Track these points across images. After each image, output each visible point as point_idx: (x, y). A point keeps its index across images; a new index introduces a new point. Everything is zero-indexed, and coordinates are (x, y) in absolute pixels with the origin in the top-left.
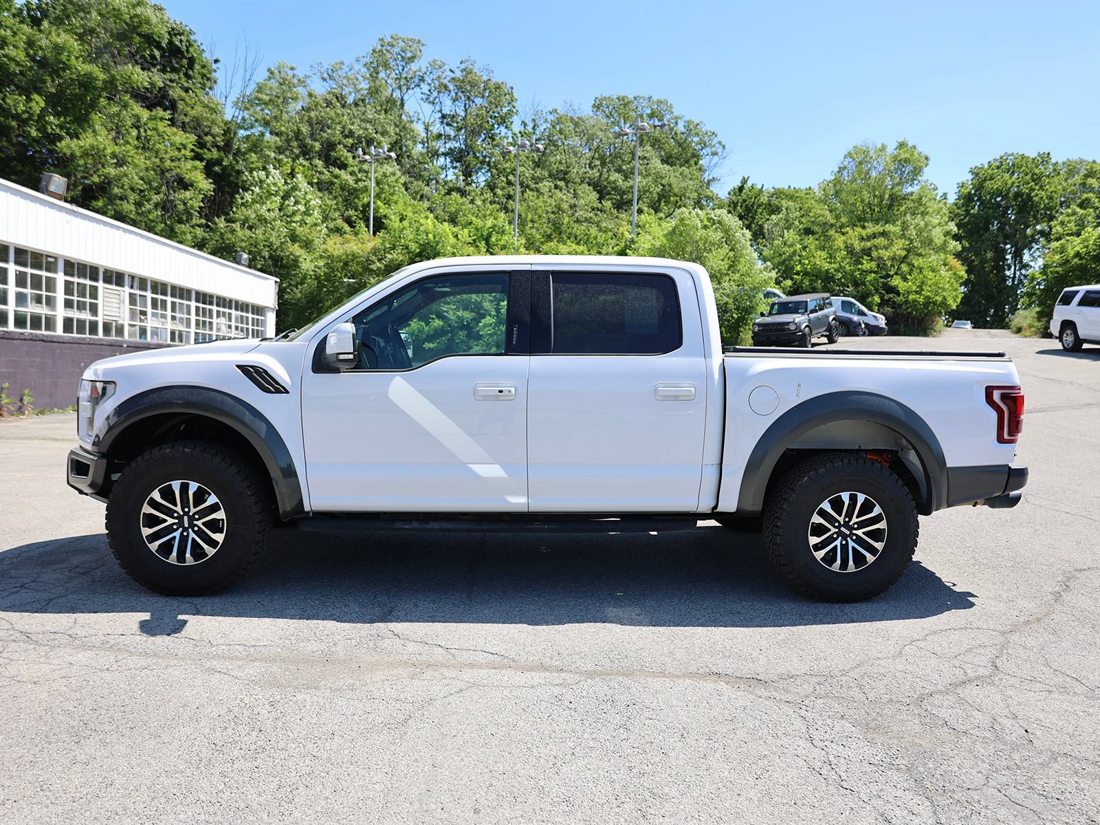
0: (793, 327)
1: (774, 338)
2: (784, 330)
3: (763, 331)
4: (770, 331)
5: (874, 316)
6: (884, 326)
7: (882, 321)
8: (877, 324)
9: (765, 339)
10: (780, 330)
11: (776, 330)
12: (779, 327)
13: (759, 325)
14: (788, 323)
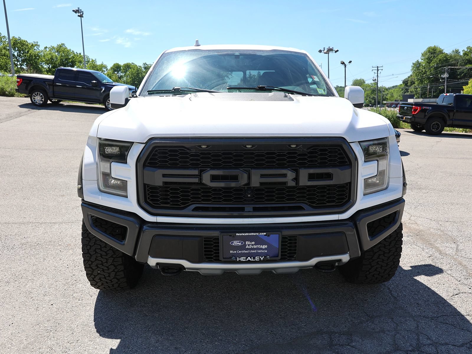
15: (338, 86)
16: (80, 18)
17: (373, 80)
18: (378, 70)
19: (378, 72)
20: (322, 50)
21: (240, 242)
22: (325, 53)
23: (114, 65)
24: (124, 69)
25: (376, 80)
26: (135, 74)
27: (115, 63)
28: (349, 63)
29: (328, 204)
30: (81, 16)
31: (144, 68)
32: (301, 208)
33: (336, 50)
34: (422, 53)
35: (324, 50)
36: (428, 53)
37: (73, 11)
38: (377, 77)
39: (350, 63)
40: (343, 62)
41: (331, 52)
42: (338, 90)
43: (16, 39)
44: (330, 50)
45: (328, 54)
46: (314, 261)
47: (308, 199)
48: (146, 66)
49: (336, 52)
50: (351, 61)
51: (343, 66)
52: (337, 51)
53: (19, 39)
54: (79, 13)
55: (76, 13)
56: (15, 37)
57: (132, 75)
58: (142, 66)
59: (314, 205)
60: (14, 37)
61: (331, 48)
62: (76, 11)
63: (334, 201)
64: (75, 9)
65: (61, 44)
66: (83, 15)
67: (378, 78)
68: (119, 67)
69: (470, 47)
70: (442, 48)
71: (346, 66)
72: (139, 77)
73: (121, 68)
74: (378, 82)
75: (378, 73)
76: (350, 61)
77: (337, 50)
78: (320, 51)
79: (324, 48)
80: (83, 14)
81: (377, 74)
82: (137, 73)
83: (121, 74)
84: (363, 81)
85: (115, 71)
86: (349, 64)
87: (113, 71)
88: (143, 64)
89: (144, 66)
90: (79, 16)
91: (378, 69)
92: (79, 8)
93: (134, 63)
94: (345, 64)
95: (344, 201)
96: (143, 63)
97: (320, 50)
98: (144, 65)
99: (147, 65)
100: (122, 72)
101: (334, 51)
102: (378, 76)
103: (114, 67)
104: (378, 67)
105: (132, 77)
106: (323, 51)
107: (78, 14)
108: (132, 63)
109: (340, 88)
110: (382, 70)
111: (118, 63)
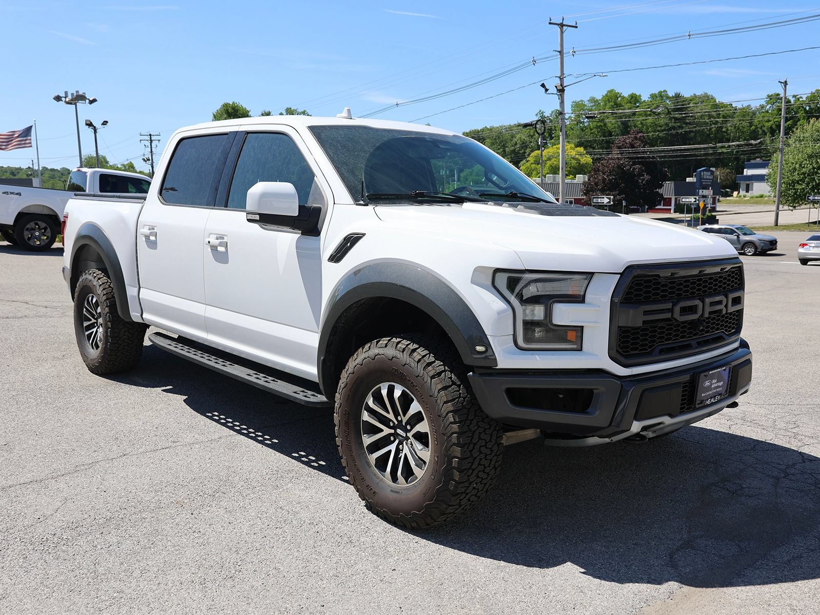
15: (47, 169)
17: (144, 159)
18: (151, 141)
19: (151, 145)
20: (61, 96)
22: (67, 103)
25: (149, 160)
28: (103, 124)
33: (91, 99)
34: (214, 114)
35: (65, 98)
36: (224, 113)
38: (150, 155)
39: (105, 124)
40: (89, 123)
41: (82, 102)
42: (47, 175)
44: (80, 98)
45: (74, 106)
49: (91, 102)
50: (107, 122)
51: (91, 130)
52: (94, 100)
61: (81, 93)
67: (154, 156)
69: (290, 108)
70: (248, 109)
71: (97, 131)
74: (154, 164)
75: (153, 146)
76: (104, 122)
77: (94, 98)
78: (58, 98)
79: (66, 93)
81: (150, 149)
84: (103, 160)
86: (103, 126)
91: (151, 138)
94: (95, 127)
97: (58, 96)
101: (87, 101)
102: (151, 152)
104: (150, 135)
106: (63, 99)
109: (51, 173)
110: (159, 140)
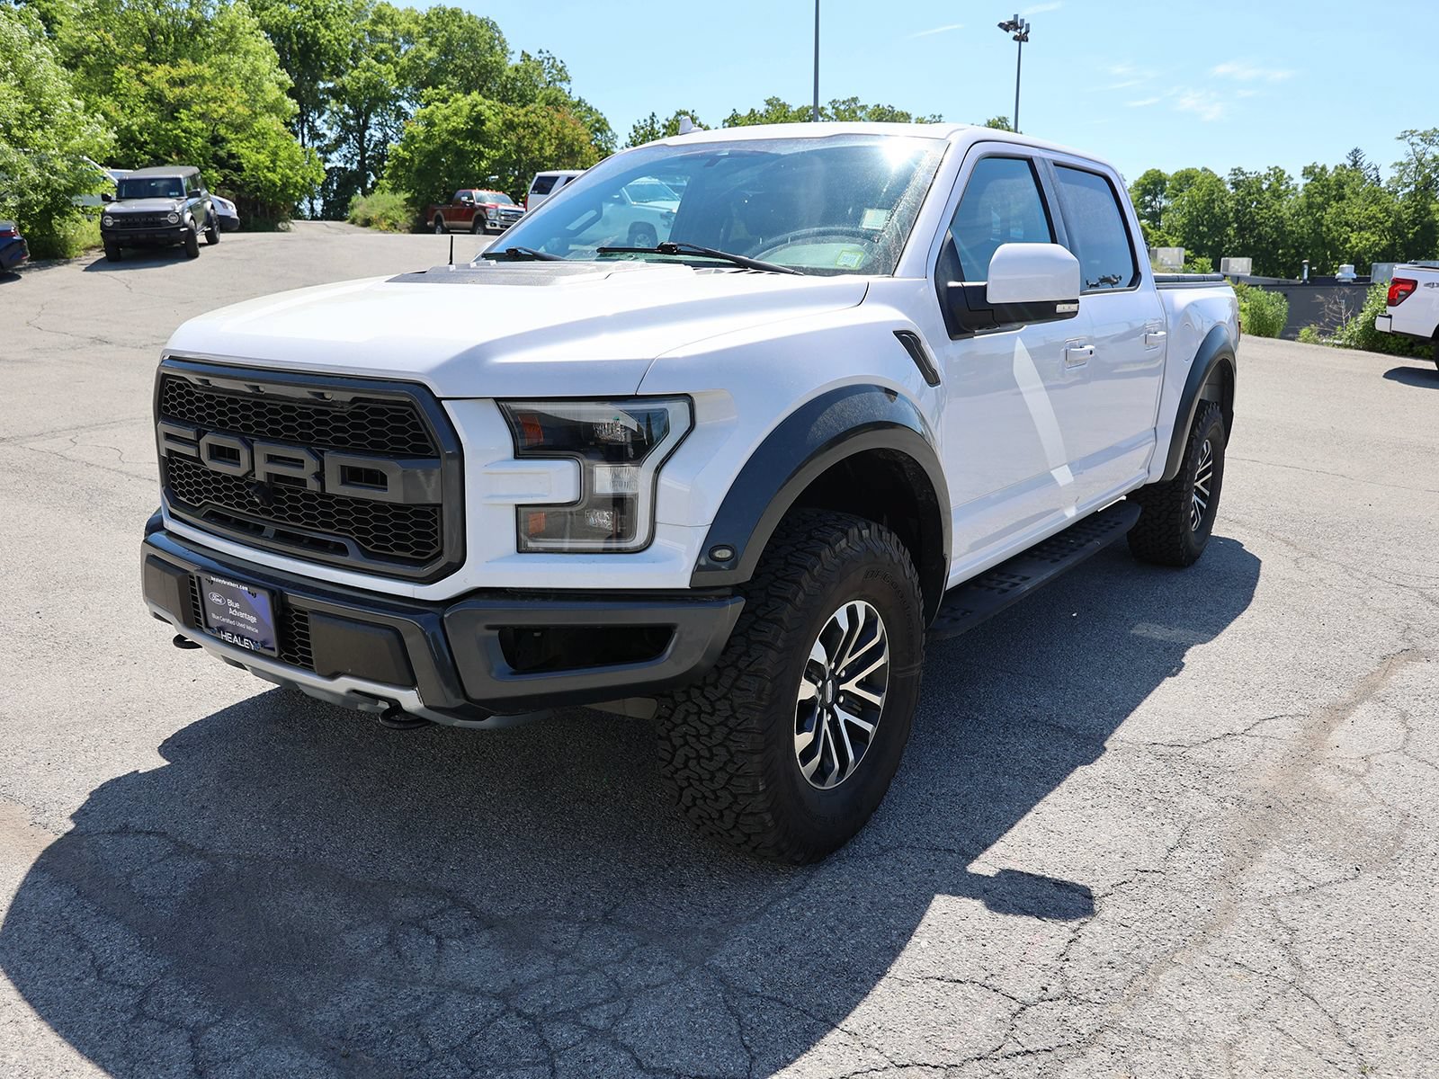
0: (173, 220)
1: (142, 236)
2: (159, 223)
3: (122, 225)
4: (136, 225)
5: (220, 202)
6: (237, 217)
7: (232, 211)
8: (228, 214)
9: (128, 237)
10: (152, 223)
11: (146, 224)
12: (150, 219)
13: (114, 215)
14: (166, 213)
16: (1017, 43)
21: (219, 598)
23: (1147, 175)
24: (1173, 188)
26: (1202, 203)
27: (1149, 169)
29: (396, 553)
30: (1021, 39)
31: (1232, 184)
32: (342, 550)
37: (1001, 25)
43: (884, 111)
46: (343, 685)
47: (356, 530)
48: (1241, 178)
53: (890, 111)
54: (1015, 30)
55: (1008, 31)
56: (881, 107)
57: (1191, 206)
58: (1227, 178)
59: (369, 548)
60: (879, 106)
62: (1006, 27)
63: (407, 549)
64: (1004, 21)
65: (997, 119)
66: (1028, 35)
68: (1160, 180)
72: (1212, 213)
73: (1167, 183)
80: (1027, 32)
82: (1208, 200)
83: (1163, 204)
85: (1146, 192)
87: (1140, 192)
88: (1230, 172)
89: (1233, 177)
90: (1015, 38)
92: (1016, 16)
93: (1208, 168)
95: (432, 552)
96: (1232, 170)
98: (1235, 174)
99: (1243, 174)
100: (1165, 197)
103: (1146, 182)
105: (1189, 212)
107: (1012, 33)
108: (1205, 170)
111: (1157, 169)
